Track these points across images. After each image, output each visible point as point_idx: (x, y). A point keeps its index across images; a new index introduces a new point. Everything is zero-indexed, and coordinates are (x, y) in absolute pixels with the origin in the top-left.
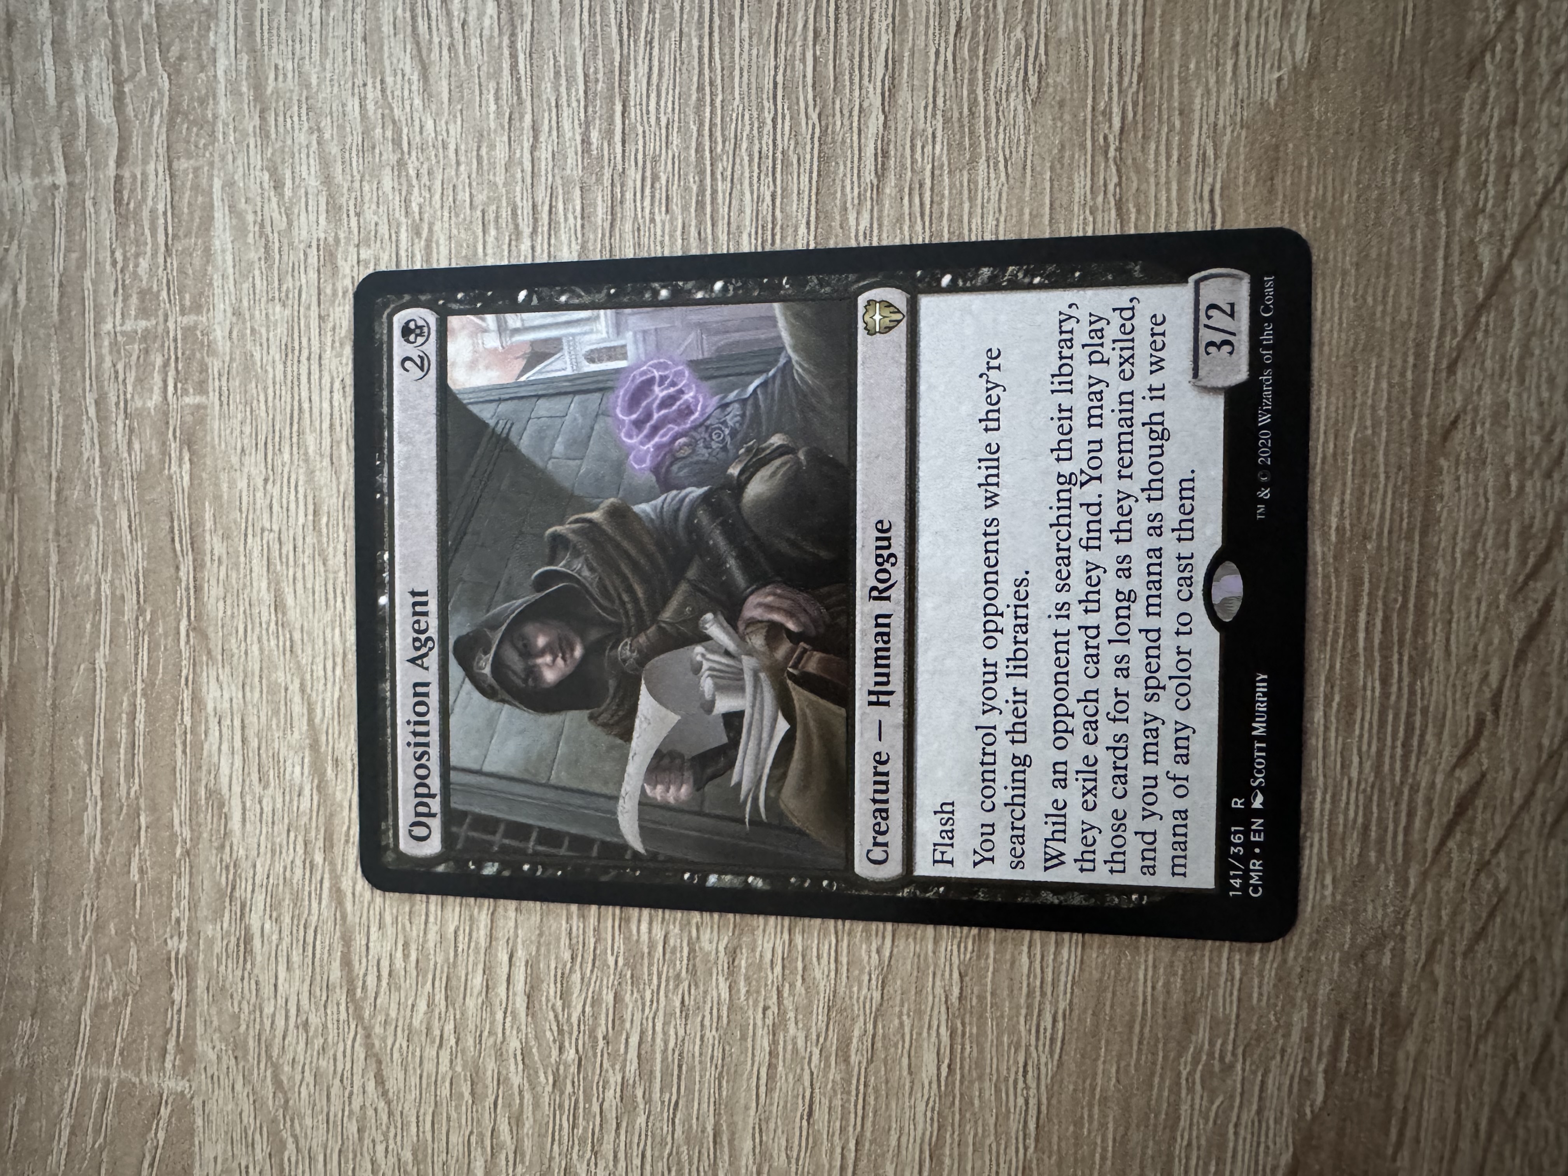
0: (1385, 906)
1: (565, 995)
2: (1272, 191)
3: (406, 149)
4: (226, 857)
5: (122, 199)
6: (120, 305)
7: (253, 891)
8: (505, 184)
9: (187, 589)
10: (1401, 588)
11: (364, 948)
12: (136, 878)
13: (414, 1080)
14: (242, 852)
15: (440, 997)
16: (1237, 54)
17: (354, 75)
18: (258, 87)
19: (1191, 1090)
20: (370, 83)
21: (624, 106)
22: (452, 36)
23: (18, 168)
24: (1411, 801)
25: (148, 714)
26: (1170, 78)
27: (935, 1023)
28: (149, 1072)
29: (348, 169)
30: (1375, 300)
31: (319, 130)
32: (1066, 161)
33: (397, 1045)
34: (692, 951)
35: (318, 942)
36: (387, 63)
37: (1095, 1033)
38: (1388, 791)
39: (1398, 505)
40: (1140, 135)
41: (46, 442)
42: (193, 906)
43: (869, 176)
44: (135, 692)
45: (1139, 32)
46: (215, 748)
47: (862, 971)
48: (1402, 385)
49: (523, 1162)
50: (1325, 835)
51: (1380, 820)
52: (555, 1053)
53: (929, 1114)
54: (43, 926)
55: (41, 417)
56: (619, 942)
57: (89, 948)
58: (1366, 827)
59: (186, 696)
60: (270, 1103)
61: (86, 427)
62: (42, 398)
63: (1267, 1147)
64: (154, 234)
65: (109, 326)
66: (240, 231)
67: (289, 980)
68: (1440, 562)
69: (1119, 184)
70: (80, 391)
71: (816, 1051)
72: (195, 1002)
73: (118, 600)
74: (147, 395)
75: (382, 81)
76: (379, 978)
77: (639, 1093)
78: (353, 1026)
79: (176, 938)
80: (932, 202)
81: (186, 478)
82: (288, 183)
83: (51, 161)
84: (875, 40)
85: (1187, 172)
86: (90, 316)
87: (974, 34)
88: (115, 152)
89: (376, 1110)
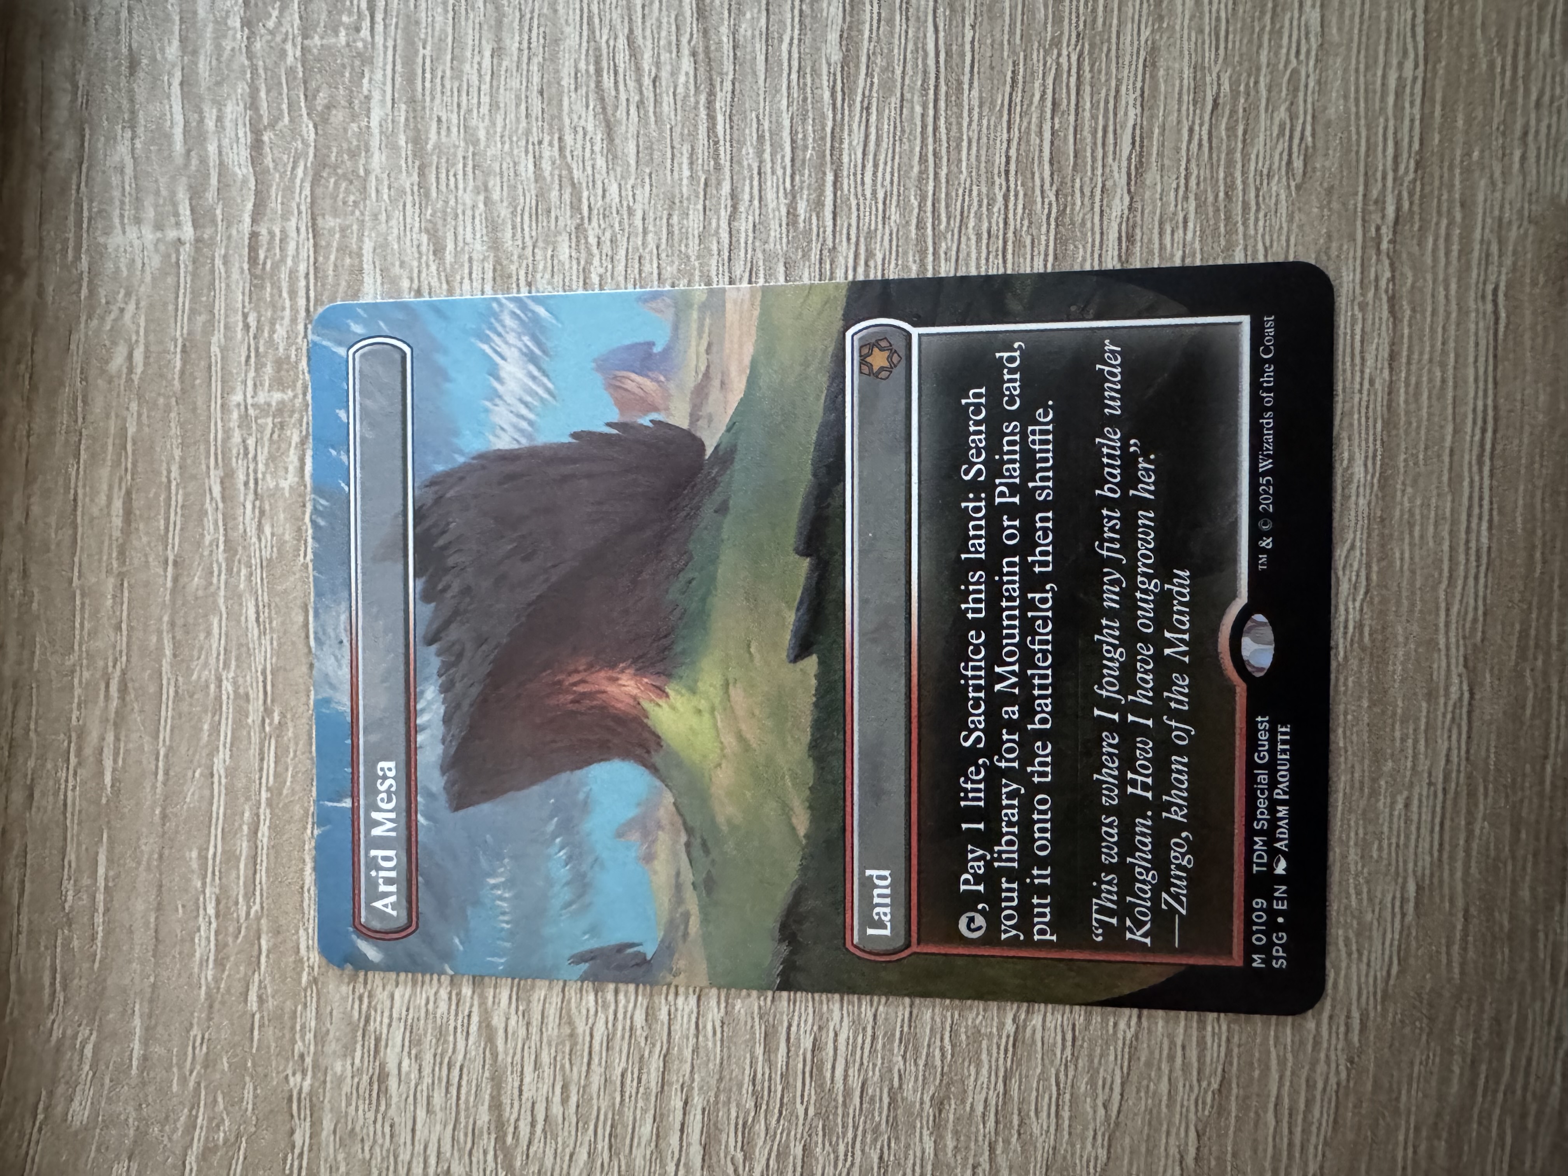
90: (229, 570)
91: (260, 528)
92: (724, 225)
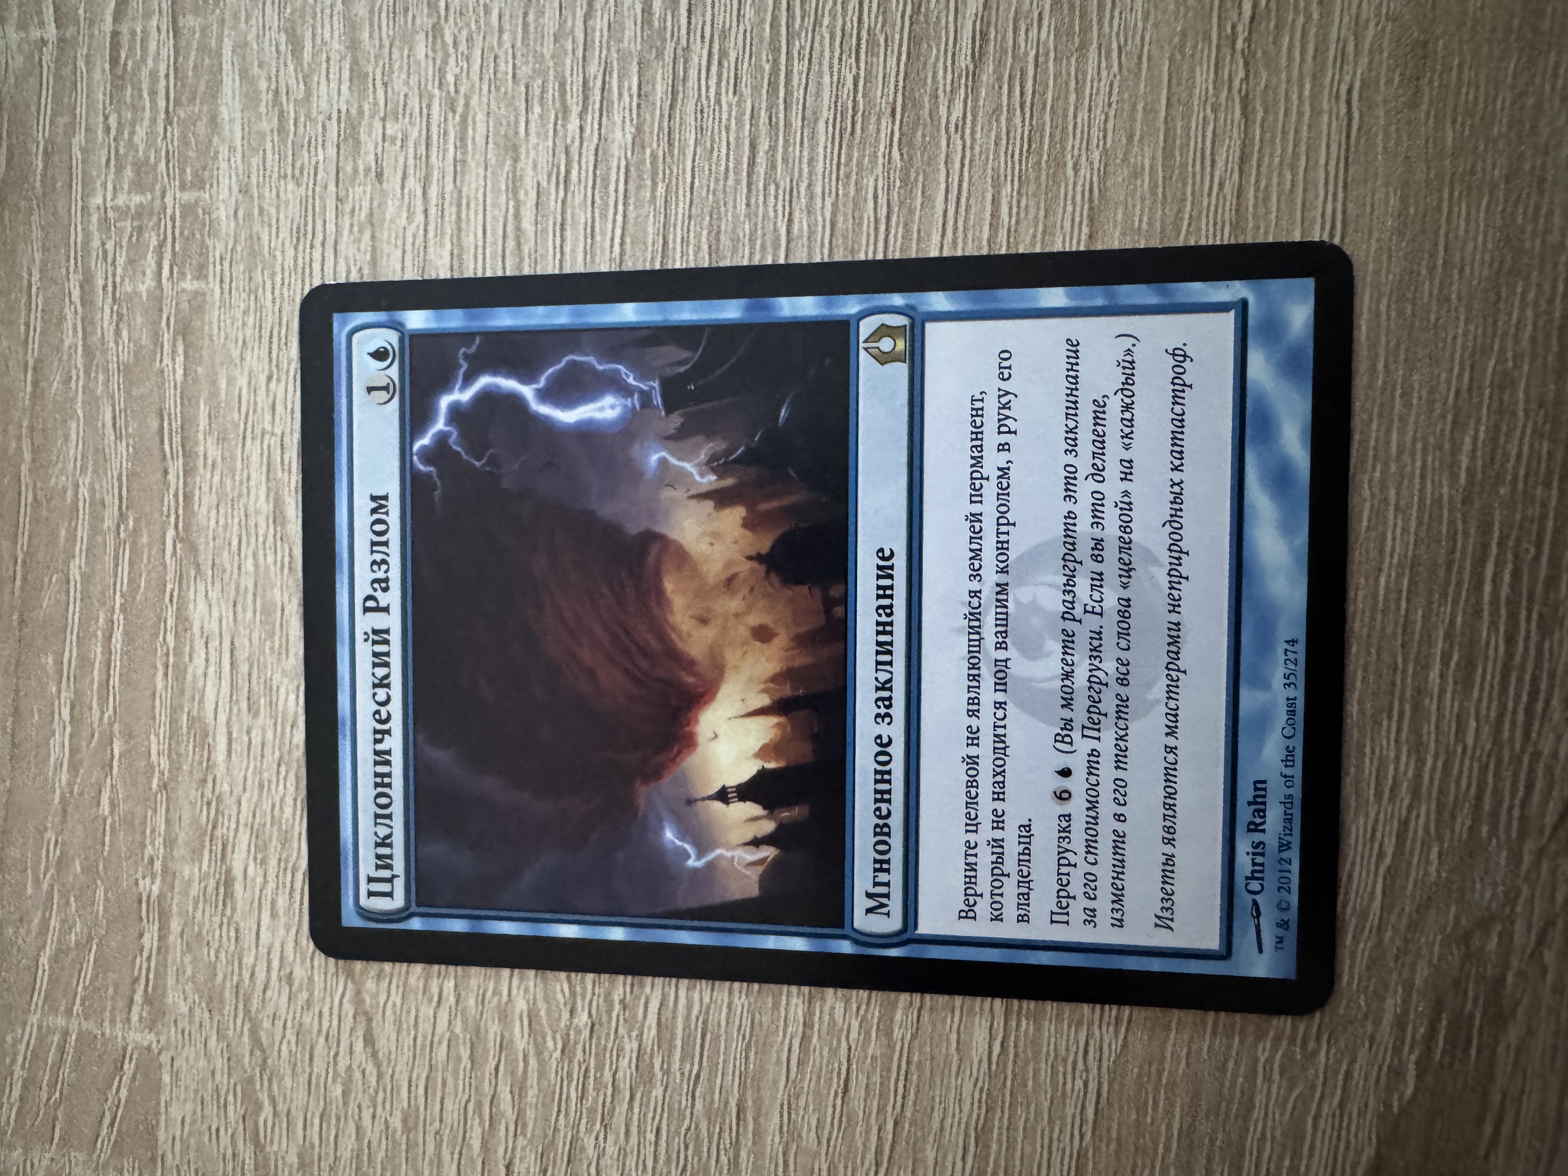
0: (1494, 884)
2: (1417, 93)
3: (443, 12)
4: (208, 793)
5: (119, 57)
6: (112, 177)
7: (237, 830)
8: (553, 57)
9: (176, 496)
10: (1533, 537)
12: (107, 813)
13: (408, 1042)
14: (226, 787)
19: (1268, 1079)
24: (1532, 771)
25: (126, 633)
28: (113, 1023)
29: (376, 35)
30: (1524, 218)
32: (1188, 51)
33: (390, 1004)
38: (1506, 759)
39: (1537, 446)
40: (1273, 23)
41: (22, 327)
42: (170, 842)
43: (964, 61)
44: (113, 608)
46: (200, 672)
48: (1549, 314)
49: (524, 1134)
50: (1433, 806)
51: (1496, 789)
52: (566, 1016)
53: (977, 1096)
55: (18, 299)
57: (52, 886)
58: (1479, 798)
59: (170, 613)
60: (246, 1060)
61: (68, 311)
62: (21, 277)
63: (1348, 1142)
64: (153, 102)
65: (99, 200)
66: (250, 99)
67: (273, 930)
69: (1246, 79)
70: (64, 271)
71: (855, 1024)
72: (167, 948)
73: (98, 505)
74: (139, 276)
77: (657, 1063)
78: (342, 982)
79: (148, 880)
80: (1034, 92)
81: (180, 372)
82: (308, 45)
83: (40, 12)
85: (1323, 69)
86: (77, 188)
88: (112, 5)
89: (363, 1073)
90: (87, 374)
91: (118, 333)
92: (580, 24)
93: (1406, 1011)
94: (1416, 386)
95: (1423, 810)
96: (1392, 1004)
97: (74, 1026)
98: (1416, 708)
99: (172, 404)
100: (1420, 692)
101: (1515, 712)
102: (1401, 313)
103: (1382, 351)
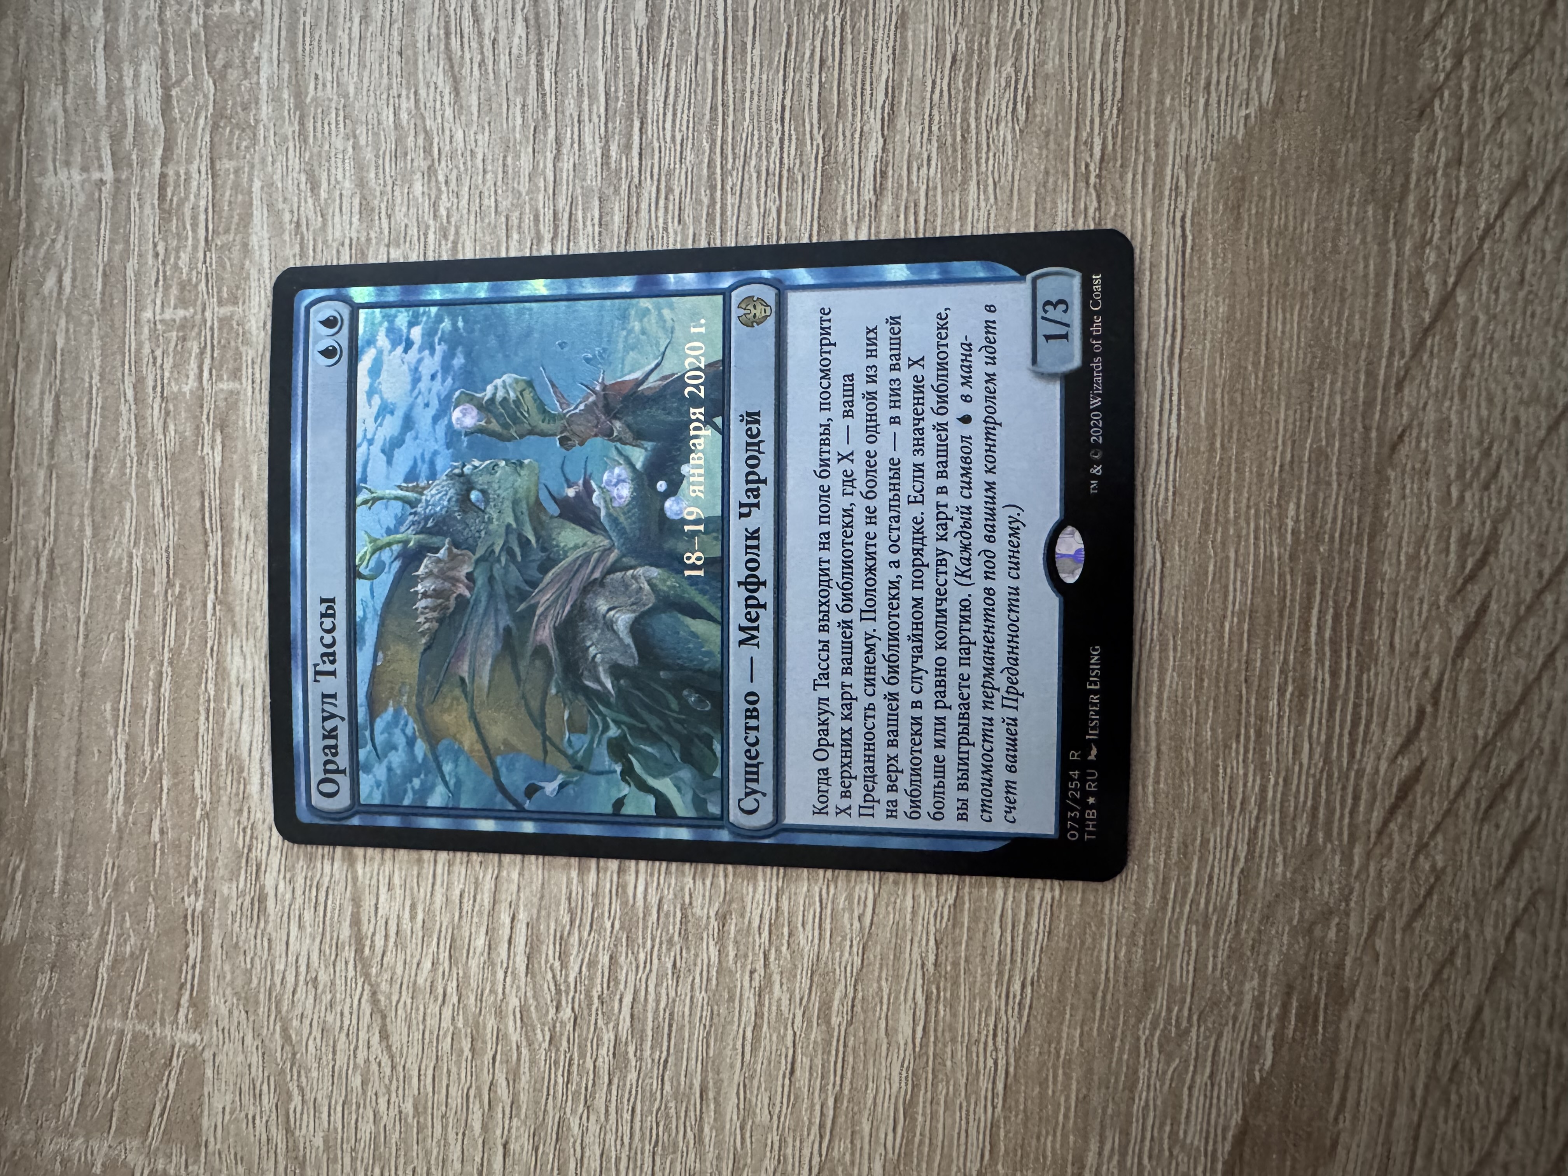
0: (1331, 884)
1: (563, 957)
2: (1238, 218)
3: (436, 156)
4: (244, 821)
5: (165, 195)
6: (160, 295)
7: (269, 852)
8: (529, 192)
9: (215, 564)
10: (1350, 587)
11: (373, 909)
12: (157, 839)
13: (418, 1036)
14: (259, 816)
15: (444, 956)
16: (1209, 93)
17: (390, 87)
18: (299, 95)
19: (1149, 1054)
20: (404, 93)
21: (642, 123)
22: (482, 53)
23: (67, 164)
24: (1357, 786)
25: (173, 683)
26: (1147, 113)
27: (911, 987)
28: (163, 1025)
29: (381, 175)
30: (1330, 322)
31: (355, 137)
32: (1050, 185)
33: (401, 1003)
34: (684, 916)
35: (329, 902)
36: (421, 76)
37: (1061, 999)
38: (1336, 775)
39: (1348, 511)
40: (1119, 163)
41: (85, 423)
42: (211, 865)
43: (868, 195)
44: (162, 661)
45: (1120, 71)
46: (237, 715)
47: (844, 938)
48: (1354, 399)
49: (518, 1115)
50: (1277, 815)
51: (1328, 801)
52: (552, 1011)
53: (904, 1075)
54: (66, 883)
55: (81, 399)
56: (616, 906)
57: (109, 904)
58: (1315, 808)
59: (211, 665)
60: (279, 1055)
61: (123, 408)
62: (83, 380)
64: (195, 230)
65: (148, 315)
66: (277, 228)
67: (300, 939)
68: (1386, 563)
69: (1099, 209)
70: (120, 375)
71: (799, 1013)
72: (209, 956)
73: (149, 574)
74: (183, 380)
75: (416, 93)
76: (386, 936)
77: (631, 1050)
78: (360, 984)
79: (193, 897)
81: (218, 459)
82: (324, 185)
83: (99, 158)
84: (876, 69)
85: (1161, 198)
86: (131, 304)
87: (968, 66)
88: (160, 152)
89: (379, 1064)
93: (1262, 993)
94: (1248, 462)
95: (1270, 818)
96: (1250, 987)
97: (129, 1027)
98: (1259, 733)
99: (212, 487)
100: (1262, 719)
101: (1341, 735)
102: (1232, 402)
103: (1218, 431)
